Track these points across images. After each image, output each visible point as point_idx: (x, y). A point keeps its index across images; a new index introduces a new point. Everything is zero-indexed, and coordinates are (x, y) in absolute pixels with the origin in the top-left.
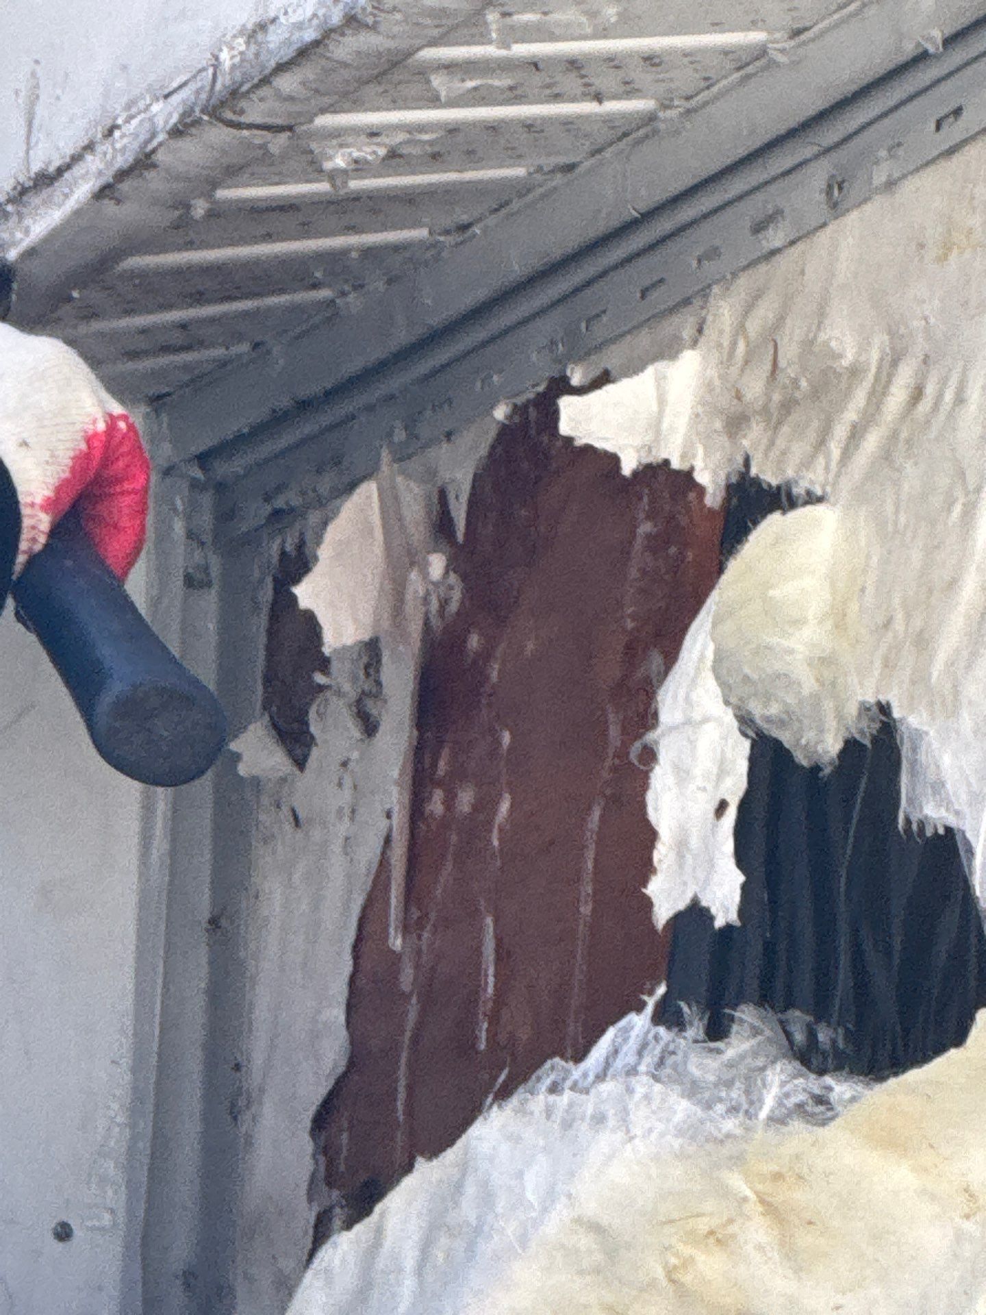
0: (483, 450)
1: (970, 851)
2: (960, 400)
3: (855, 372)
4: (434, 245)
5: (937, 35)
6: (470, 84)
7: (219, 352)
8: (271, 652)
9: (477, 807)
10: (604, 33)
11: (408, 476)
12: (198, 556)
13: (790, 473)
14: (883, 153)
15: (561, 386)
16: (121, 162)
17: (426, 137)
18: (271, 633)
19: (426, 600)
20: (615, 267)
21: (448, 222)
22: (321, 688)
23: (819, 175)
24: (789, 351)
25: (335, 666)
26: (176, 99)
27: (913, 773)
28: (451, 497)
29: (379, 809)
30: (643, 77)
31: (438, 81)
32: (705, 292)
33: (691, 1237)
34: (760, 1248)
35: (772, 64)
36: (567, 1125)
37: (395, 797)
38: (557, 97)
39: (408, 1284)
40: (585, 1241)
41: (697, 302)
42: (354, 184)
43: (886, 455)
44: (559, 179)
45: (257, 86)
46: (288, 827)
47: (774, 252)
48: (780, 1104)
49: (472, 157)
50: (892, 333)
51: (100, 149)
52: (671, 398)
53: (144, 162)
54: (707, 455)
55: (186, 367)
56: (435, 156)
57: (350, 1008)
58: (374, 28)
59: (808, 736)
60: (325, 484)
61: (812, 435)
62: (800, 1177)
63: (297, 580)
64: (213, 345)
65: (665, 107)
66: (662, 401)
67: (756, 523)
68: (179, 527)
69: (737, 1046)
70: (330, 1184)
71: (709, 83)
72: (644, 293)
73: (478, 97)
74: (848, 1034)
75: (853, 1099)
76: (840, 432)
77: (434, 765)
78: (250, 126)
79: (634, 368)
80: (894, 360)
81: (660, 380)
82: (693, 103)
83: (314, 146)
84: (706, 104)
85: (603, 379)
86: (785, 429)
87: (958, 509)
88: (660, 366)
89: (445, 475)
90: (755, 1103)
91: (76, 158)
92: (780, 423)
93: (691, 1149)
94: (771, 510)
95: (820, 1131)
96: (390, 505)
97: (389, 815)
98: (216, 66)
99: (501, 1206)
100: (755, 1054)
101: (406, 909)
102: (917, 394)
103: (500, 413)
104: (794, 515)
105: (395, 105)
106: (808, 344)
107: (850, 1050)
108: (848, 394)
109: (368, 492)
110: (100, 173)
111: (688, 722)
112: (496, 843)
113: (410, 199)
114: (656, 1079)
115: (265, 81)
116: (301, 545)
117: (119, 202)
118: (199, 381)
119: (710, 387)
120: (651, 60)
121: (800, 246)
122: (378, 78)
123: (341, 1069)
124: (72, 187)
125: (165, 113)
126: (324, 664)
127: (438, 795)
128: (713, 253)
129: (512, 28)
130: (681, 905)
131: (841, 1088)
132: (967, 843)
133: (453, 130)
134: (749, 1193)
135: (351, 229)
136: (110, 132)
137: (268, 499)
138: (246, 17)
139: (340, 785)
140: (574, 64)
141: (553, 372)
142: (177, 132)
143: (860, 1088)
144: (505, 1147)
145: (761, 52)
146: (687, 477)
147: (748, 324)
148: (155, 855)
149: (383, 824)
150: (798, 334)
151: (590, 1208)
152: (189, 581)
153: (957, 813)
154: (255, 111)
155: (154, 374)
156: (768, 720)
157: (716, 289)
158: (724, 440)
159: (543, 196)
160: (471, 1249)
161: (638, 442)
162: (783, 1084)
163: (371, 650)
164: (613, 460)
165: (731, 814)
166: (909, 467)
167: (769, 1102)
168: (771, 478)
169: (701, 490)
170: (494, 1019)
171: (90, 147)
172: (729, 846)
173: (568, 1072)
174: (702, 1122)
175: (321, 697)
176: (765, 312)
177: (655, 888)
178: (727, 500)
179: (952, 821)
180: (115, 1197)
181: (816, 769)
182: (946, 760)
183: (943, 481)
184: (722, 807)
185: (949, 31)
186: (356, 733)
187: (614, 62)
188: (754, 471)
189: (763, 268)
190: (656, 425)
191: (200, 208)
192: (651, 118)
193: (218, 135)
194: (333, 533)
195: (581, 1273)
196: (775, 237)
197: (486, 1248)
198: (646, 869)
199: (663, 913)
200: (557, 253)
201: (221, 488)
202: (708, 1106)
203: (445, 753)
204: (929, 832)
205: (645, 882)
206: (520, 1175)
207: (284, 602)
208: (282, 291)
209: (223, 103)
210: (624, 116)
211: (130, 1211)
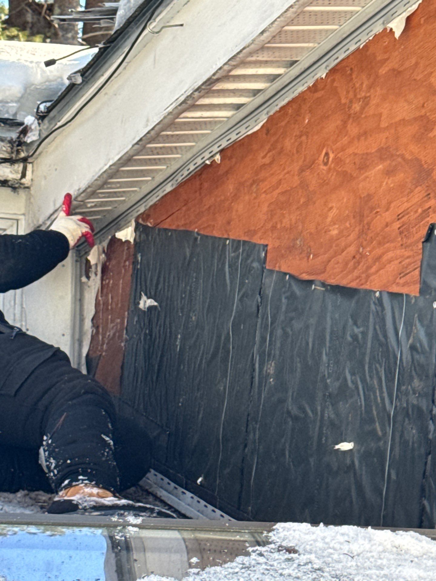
0: (108, 242)
4: (101, 218)
6: (103, 195)
8: (85, 266)
9: (108, 282)
10: (118, 188)
11: (100, 244)
12: (77, 258)
15: (116, 232)
17: (99, 203)
18: (85, 263)
19: (102, 259)
21: (103, 215)
22: (91, 270)
28: (105, 248)
30: (124, 194)
31: (99, 195)
37: (99, 283)
41: (131, 222)
44: (115, 209)
46: (88, 287)
56: (100, 206)
57: (95, 307)
58: (92, 188)
63: (88, 257)
66: (127, 233)
73: (104, 197)
78: (79, 201)
79: (124, 229)
81: (127, 230)
83: (86, 204)
85: (120, 230)
89: (104, 245)
96: (98, 248)
101: (101, 295)
103: (109, 237)
105: (95, 198)
109: (96, 247)
112: (111, 286)
113: (98, 212)
116: (88, 253)
120: (124, 192)
122: (92, 195)
123: (94, 314)
126: (91, 267)
127: (104, 281)
128: (132, 216)
129: (107, 188)
139: (93, 282)
140: (115, 193)
146: (129, 242)
152: (76, 261)
154: (79, 199)
159: (113, 211)
161: (124, 238)
163: (96, 264)
164: (122, 240)
175: (91, 272)
180: (69, 330)
186: (95, 276)
187: (119, 192)
190: (126, 235)
192: (125, 200)
203: (105, 276)
207: (86, 260)
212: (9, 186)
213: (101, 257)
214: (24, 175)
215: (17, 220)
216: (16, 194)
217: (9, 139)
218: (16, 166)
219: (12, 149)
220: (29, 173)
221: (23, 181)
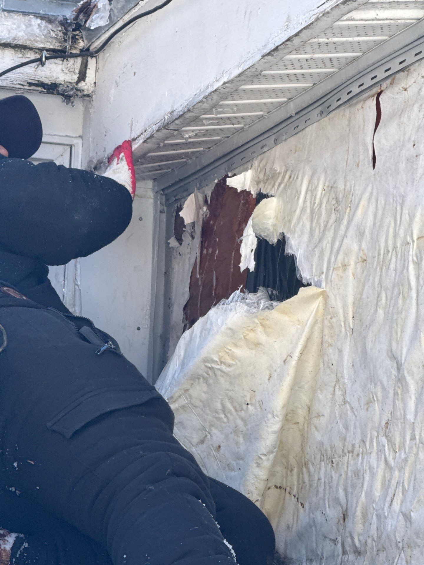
0: (213, 188)
1: (296, 259)
2: (297, 178)
3: (279, 173)
4: (204, 151)
5: (294, 113)
6: (210, 122)
7: (166, 171)
8: (175, 224)
9: (212, 252)
10: (234, 113)
11: (199, 192)
12: (162, 207)
13: (268, 192)
14: (284, 134)
15: (227, 176)
16: (147, 136)
17: (202, 132)
18: (175, 221)
19: (203, 215)
20: (237, 155)
21: (206, 147)
22: (184, 231)
23: (273, 138)
24: (268, 170)
25: (187, 227)
26: (157, 125)
27: (287, 244)
28: (207, 196)
29: (195, 252)
30: (241, 120)
31: (204, 121)
32: (252, 159)
33: (248, 330)
34: (260, 332)
35: (264, 118)
36: (225, 311)
37: (198, 251)
38: (226, 124)
39: (198, 340)
40: (229, 332)
41: (251, 161)
42: (190, 140)
43: (285, 188)
44: (226, 139)
45: (172, 122)
46: (179, 256)
47: (265, 152)
48: (264, 306)
49: (211, 135)
50: (286, 167)
51: (144, 134)
52: (247, 178)
53: (152, 136)
54: (253, 188)
55: (160, 173)
56: (204, 135)
57: (190, 288)
58: (193, 112)
59: (272, 239)
60: (185, 194)
61: (272, 185)
62: (267, 319)
63: (180, 211)
64: (164, 169)
65: (245, 126)
66: (245, 179)
67: (261, 200)
68: (159, 202)
69: (259, 294)
70: (186, 320)
71: (253, 121)
72: (242, 159)
73: (211, 124)
74: (279, 292)
75: (277, 305)
76: (277, 184)
77: (205, 245)
78: (171, 130)
79: (240, 173)
80: (286, 172)
81: (245, 175)
82: (250, 125)
83: (182, 133)
84: (252, 125)
85: (234, 175)
86: (267, 184)
87: (296, 198)
88: (244, 172)
89: (206, 192)
90: (259, 306)
91: (140, 136)
92: (266, 183)
93: (248, 315)
94: (264, 198)
95: (271, 311)
96: (196, 198)
97: (196, 253)
98: (165, 118)
99: (214, 325)
100: (262, 295)
101: (200, 270)
102: (290, 177)
103: (216, 181)
104: (268, 199)
105: (197, 126)
106: (271, 168)
107: (279, 295)
108: (278, 177)
109: (193, 195)
110: (144, 138)
111: (247, 235)
112: (216, 258)
113: (200, 143)
114: (241, 302)
115: (173, 122)
116: (181, 205)
117: (147, 143)
118: (163, 175)
119: (253, 176)
120: (242, 117)
121: (269, 151)
122: (193, 121)
123: (188, 299)
124: (139, 141)
125: (155, 128)
126: (185, 226)
127: (205, 250)
128: (254, 152)
129: (217, 112)
130: (245, 268)
131: (275, 303)
132: (296, 257)
133: (207, 130)
134: (258, 322)
135: (189, 148)
136: (145, 131)
137: (175, 197)
138: (170, 110)
139: (188, 248)
140: (229, 118)
141: (225, 174)
142: (157, 131)
143: (278, 303)
144: (215, 315)
145: (262, 116)
146: (249, 193)
147: (260, 165)
148: (155, 261)
149: (196, 255)
150: (269, 167)
151: (230, 325)
152: (161, 212)
153: (294, 252)
154: (171, 127)
155: (154, 175)
156: (264, 236)
157: (254, 159)
158: (256, 186)
159: (224, 142)
160: (209, 333)
161: (241, 186)
162: (264, 303)
163: (193, 223)
164: (236, 189)
165: (254, 251)
166: (288, 190)
167: (262, 306)
168: (265, 193)
169: (252, 195)
170: (215, 290)
171: (142, 134)
172: (253, 257)
173: (225, 301)
174: (249, 310)
175: (184, 233)
176: (263, 163)
177: (241, 265)
178: (257, 196)
179: (293, 253)
180: (148, 322)
181: (273, 245)
182: (293, 242)
183: (294, 192)
184: (252, 250)
185: (296, 112)
186: (191, 239)
187: (236, 118)
188: (261, 191)
189: (263, 155)
190: (244, 183)
191: (162, 145)
192: (243, 128)
193: (165, 131)
194: (186, 202)
195: (228, 337)
196: (265, 149)
197: (211, 333)
198: (239, 262)
199: (242, 269)
200: (226, 152)
201: (166, 195)
202: (250, 307)
203: (207, 242)
204: (289, 255)
205: (239, 264)
206: (217, 320)
207: (178, 215)
208: (177, 160)
209: (166, 126)
210: (238, 128)
211: (151, 325)
212: (59, 94)
213: (201, 212)
214: (82, 76)
215: (71, 146)
216: (70, 105)
217: (61, 18)
218: (71, 61)
219: (65, 34)
220: (91, 73)
221: (82, 85)
